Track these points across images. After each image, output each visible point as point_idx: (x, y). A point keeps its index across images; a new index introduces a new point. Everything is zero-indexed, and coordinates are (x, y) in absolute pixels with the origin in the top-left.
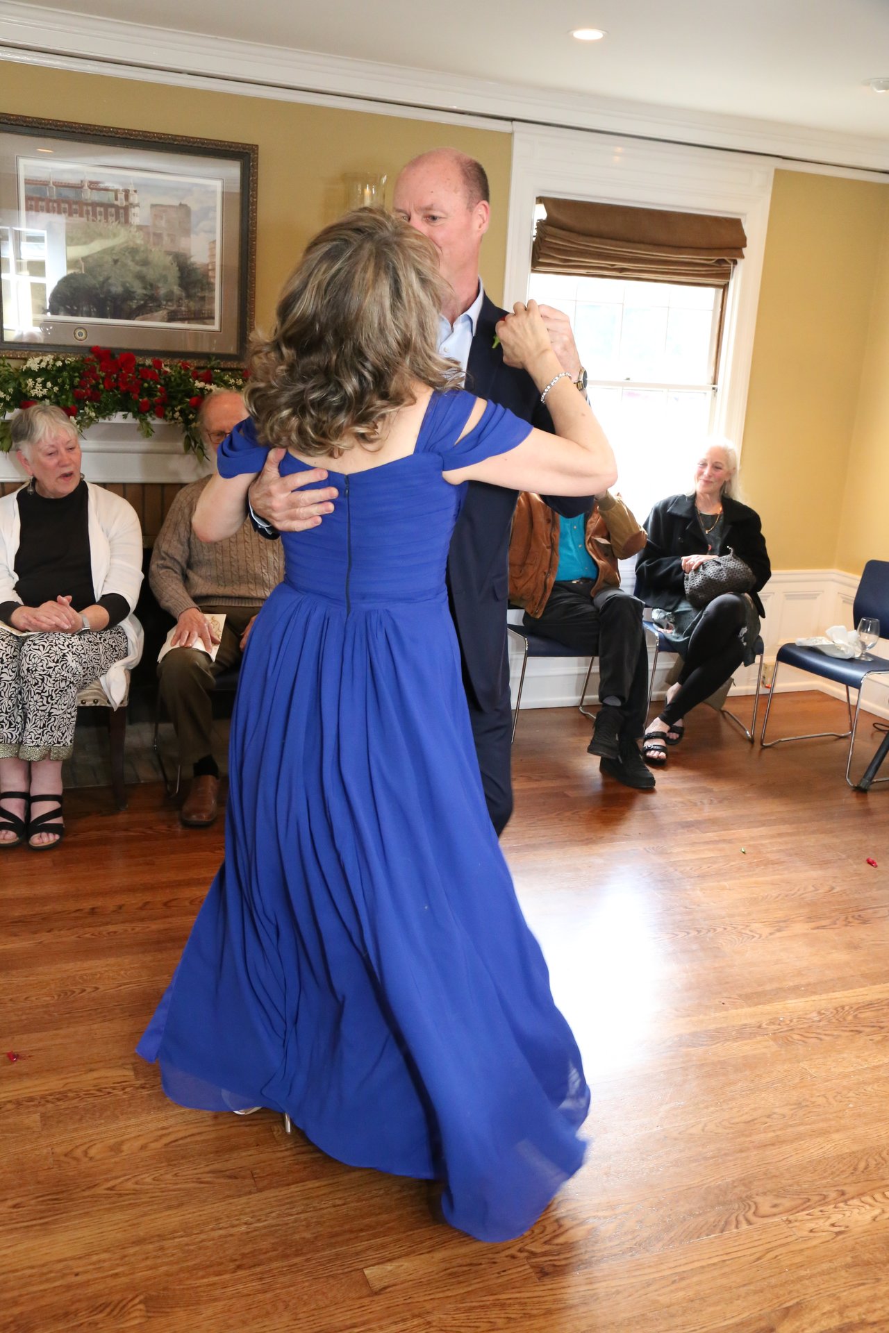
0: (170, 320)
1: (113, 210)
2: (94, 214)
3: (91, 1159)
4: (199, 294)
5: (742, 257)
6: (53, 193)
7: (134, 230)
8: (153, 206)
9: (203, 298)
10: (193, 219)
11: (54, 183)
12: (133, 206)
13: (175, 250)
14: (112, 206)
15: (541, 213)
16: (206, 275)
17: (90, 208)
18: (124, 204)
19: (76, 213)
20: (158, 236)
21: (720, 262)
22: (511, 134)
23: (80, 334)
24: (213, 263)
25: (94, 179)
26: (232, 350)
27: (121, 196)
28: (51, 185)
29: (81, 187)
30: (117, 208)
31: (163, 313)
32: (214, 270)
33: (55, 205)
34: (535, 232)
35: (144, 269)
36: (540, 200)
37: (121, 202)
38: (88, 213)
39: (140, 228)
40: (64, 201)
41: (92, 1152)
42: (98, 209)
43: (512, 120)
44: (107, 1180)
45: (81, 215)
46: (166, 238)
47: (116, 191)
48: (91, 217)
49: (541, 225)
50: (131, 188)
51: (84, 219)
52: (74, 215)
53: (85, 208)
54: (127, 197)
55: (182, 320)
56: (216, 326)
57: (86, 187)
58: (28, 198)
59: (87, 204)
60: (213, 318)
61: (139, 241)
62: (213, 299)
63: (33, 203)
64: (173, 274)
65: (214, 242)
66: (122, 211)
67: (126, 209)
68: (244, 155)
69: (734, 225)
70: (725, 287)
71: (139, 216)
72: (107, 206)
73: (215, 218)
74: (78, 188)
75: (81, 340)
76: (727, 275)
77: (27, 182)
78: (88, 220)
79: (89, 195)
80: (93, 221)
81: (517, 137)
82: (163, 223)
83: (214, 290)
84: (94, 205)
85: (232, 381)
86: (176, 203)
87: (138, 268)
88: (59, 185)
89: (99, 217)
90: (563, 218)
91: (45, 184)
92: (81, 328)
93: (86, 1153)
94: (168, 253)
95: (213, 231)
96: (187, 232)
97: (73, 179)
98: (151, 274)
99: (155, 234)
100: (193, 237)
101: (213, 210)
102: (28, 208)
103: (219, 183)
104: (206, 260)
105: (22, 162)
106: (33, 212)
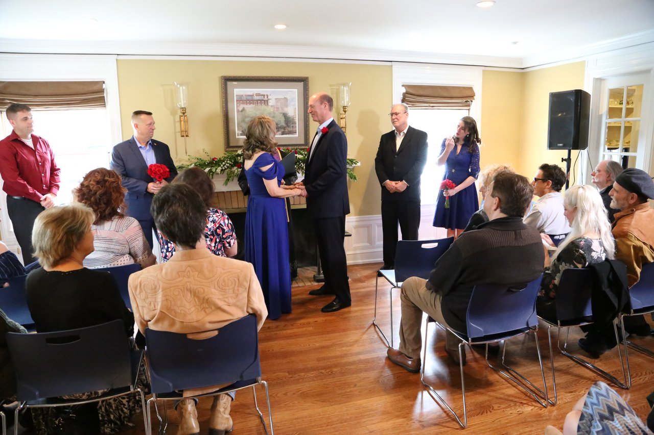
0: (283, 134)
1: (263, 102)
2: (257, 103)
3: (278, 397)
4: (291, 125)
5: (474, 99)
6: (244, 98)
7: (270, 107)
8: (276, 99)
9: (293, 127)
10: (289, 102)
12: (269, 99)
13: (283, 112)
14: (263, 100)
15: (404, 90)
16: (294, 119)
18: (267, 99)
19: (252, 103)
20: (278, 108)
21: (466, 101)
22: (392, 66)
24: (296, 115)
25: (257, 93)
26: (303, 142)
27: (266, 97)
28: (244, 96)
29: (253, 95)
30: (265, 101)
31: (280, 132)
32: (296, 117)
33: (245, 102)
34: (402, 96)
36: (403, 86)
37: (266, 99)
39: (272, 106)
40: (248, 100)
41: (278, 395)
42: (259, 102)
43: (391, 61)
44: (284, 403)
46: (280, 109)
47: (264, 96)
49: (404, 95)
50: (269, 94)
51: (254, 105)
53: (254, 102)
54: (267, 97)
55: (286, 134)
56: (297, 135)
57: (255, 95)
58: (237, 101)
59: (255, 100)
60: (296, 133)
61: (272, 110)
62: (296, 126)
64: (283, 119)
65: (295, 108)
66: (266, 102)
67: (267, 101)
68: (304, 80)
69: (471, 89)
70: (469, 110)
71: (271, 103)
72: (261, 100)
73: (295, 101)
74: (252, 96)
76: (469, 106)
77: (237, 96)
79: (256, 98)
80: (257, 105)
81: (393, 66)
82: (279, 104)
83: (296, 124)
84: (257, 100)
85: (303, 153)
86: (283, 97)
88: (246, 96)
90: (411, 91)
91: (242, 96)
93: (276, 396)
94: (281, 113)
95: (295, 105)
96: (287, 106)
97: (251, 94)
99: (277, 108)
100: (289, 107)
101: (295, 98)
102: (237, 104)
103: (297, 90)
104: (293, 114)
105: (235, 90)
106: (238, 105)
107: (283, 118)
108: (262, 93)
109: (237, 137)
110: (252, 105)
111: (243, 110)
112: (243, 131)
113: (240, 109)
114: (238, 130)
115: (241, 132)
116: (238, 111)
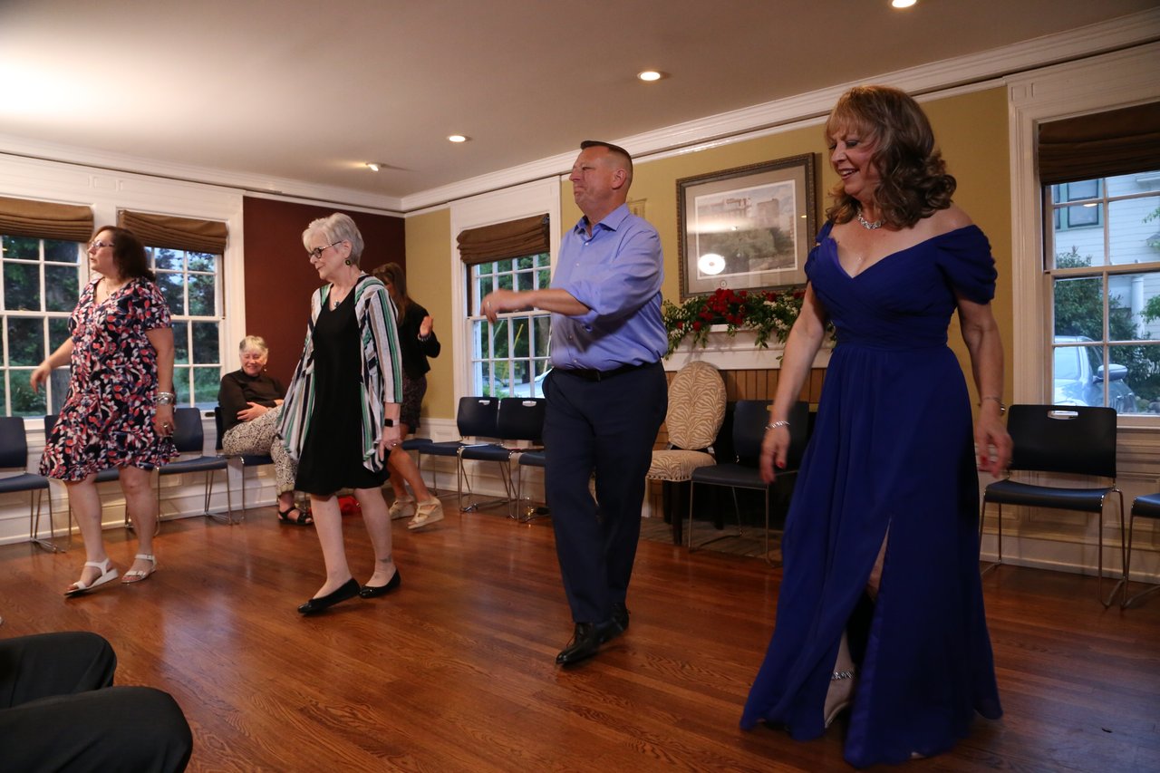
0: (770, 268)
1: (738, 212)
4: (786, 250)
6: (710, 211)
7: (749, 220)
8: (759, 204)
9: (788, 252)
10: (780, 206)
12: (748, 207)
13: (770, 226)
14: (738, 209)
16: (789, 237)
18: (744, 207)
20: (762, 221)
22: (1005, 86)
23: (723, 284)
24: (793, 229)
25: (729, 198)
27: (742, 203)
28: (710, 206)
30: (741, 210)
31: (765, 265)
32: (793, 233)
35: (754, 241)
37: (742, 206)
39: (752, 218)
46: (765, 221)
47: (739, 201)
50: (747, 197)
54: (745, 203)
55: (776, 267)
56: (796, 268)
57: (725, 203)
59: (726, 212)
60: (794, 263)
61: (752, 225)
62: (793, 251)
64: (771, 240)
65: (792, 217)
66: (743, 211)
67: (745, 209)
68: (805, 161)
71: (751, 212)
72: (735, 210)
73: (792, 203)
74: (722, 204)
75: (724, 287)
77: (700, 207)
79: (727, 207)
81: (1010, 86)
82: (764, 213)
83: (793, 246)
84: (729, 211)
86: (771, 199)
87: (751, 241)
88: (713, 205)
91: (707, 206)
92: (723, 280)
94: (767, 229)
95: (791, 210)
96: (777, 214)
97: (720, 201)
98: (759, 243)
99: (760, 221)
100: (780, 216)
101: (791, 197)
103: (792, 182)
104: (788, 229)
105: (697, 199)
107: (771, 237)
108: (736, 198)
109: (699, 278)
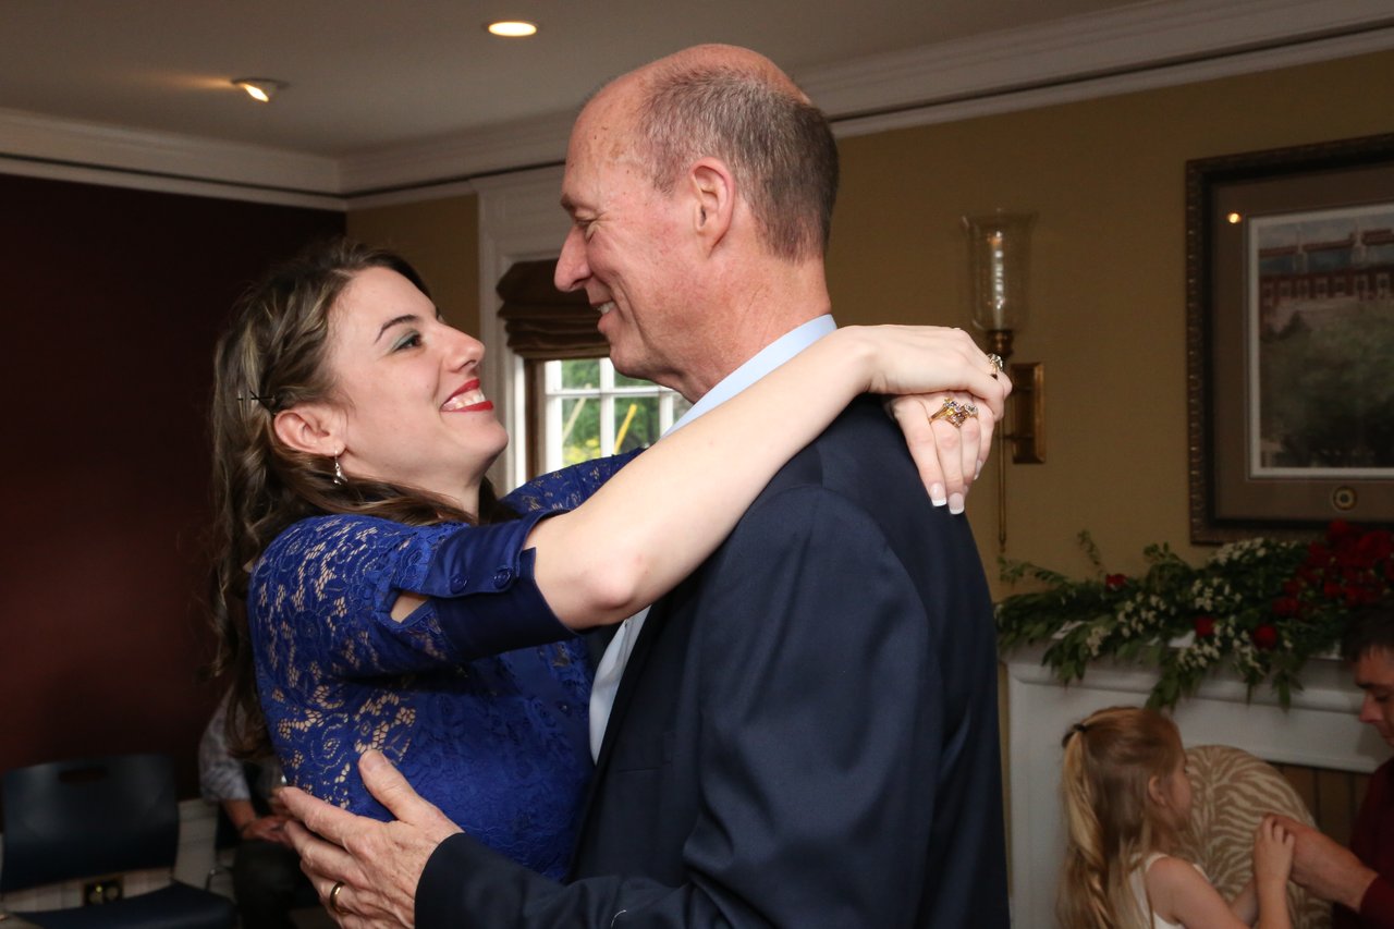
2: (1373, 287)
6: (1302, 264)
11: (1307, 248)
17: (1365, 278)
19: (1340, 290)
23: (1344, 499)
25: (1372, 227)
28: (1300, 251)
29: (1351, 245)
33: (1306, 283)
38: (1361, 288)
40: (1321, 274)
42: (1380, 277)
45: (1349, 293)
48: (1366, 294)
51: (1354, 299)
52: (1338, 294)
53: (1356, 279)
57: (1358, 244)
58: (1263, 280)
59: (1360, 272)
63: (1271, 286)
74: (1345, 247)
75: (1345, 509)
77: (1263, 253)
78: (1361, 298)
79: (1365, 256)
80: (1371, 298)
84: (1372, 271)
88: (1312, 249)
89: (1380, 291)
91: (1290, 251)
92: (1345, 487)
97: (1336, 236)
102: (1263, 295)
105: (1256, 223)
106: (1270, 302)
109: (1257, 470)
110: (1342, 301)
111: (1296, 325)
112: (1287, 442)
113: (1281, 321)
114: (1264, 434)
115: (1277, 447)
116: (1267, 336)
